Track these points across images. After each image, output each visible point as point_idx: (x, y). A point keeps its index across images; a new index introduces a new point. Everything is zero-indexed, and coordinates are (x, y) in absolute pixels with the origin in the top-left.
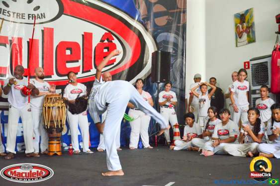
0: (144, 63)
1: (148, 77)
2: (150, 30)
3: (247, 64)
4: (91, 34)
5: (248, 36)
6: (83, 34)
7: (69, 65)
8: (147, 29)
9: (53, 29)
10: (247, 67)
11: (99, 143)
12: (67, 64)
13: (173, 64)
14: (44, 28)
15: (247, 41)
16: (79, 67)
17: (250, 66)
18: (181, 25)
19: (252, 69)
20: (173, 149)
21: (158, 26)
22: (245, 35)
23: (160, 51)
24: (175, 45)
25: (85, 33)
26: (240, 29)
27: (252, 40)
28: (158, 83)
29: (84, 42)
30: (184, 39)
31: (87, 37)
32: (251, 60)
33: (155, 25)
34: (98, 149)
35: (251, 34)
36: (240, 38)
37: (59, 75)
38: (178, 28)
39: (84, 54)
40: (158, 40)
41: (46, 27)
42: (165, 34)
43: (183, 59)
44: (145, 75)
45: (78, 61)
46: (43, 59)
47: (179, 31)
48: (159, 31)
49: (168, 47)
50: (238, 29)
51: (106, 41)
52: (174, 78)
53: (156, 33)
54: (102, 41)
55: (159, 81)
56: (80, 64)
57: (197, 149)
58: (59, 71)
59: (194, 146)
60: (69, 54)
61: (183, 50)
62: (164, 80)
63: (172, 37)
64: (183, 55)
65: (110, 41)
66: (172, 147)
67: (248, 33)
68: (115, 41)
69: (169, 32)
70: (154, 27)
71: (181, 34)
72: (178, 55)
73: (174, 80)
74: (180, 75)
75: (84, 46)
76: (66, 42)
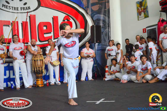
0: (87, 32)
1: (90, 40)
2: (89, 13)
3: (144, 30)
4: (57, 17)
5: (145, 14)
6: (53, 17)
7: (46, 36)
8: (87, 13)
9: (35, 15)
10: (145, 32)
11: (64, 79)
13: (103, 32)
14: (30, 15)
15: (144, 17)
16: (52, 36)
17: (146, 31)
18: (107, 9)
19: (147, 32)
21: (94, 11)
22: (143, 14)
23: (95, 25)
24: (104, 21)
26: (140, 10)
27: (147, 16)
28: (95, 43)
29: (54, 21)
30: (109, 17)
31: (55, 19)
32: (146, 28)
33: (92, 10)
34: (64, 82)
35: (146, 12)
36: (140, 15)
37: (40, 41)
38: (105, 12)
39: (54, 29)
40: (95, 19)
41: (31, 14)
42: (98, 15)
43: (109, 29)
44: (88, 39)
45: (51, 33)
47: (106, 13)
48: (95, 13)
49: (99, 23)
50: (139, 10)
51: (66, 21)
53: (92, 15)
54: (64, 20)
55: (95, 42)
56: (52, 34)
57: (118, 79)
58: (40, 39)
60: (46, 29)
61: (108, 24)
62: (98, 41)
63: (102, 17)
65: (68, 20)
66: (104, 79)
67: (144, 12)
68: (71, 20)
69: (100, 14)
70: (91, 11)
71: (107, 15)
72: (106, 26)
73: (104, 41)
74: (108, 38)
75: (54, 24)
76: (43, 22)
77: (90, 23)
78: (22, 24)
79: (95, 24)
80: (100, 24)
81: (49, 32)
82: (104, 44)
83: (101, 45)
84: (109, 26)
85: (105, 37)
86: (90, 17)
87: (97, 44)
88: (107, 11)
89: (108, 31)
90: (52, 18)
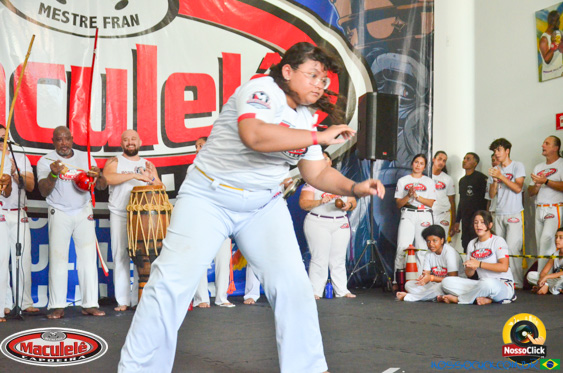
1: (354, 148)
2: (356, 47)
3: (562, 118)
4: (237, 57)
6: (221, 56)
7: (191, 123)
8: (351, 47)
9: (156, 47)
10: (562, 124)
12: (186, 121)
13: (404, 120)
14: (138, 46)
15: (562, 70)
18: (423, 36)
20: (402, 299)
21: (376, 39)
22: (558, 58)
23: (375, 94)
24: (410, 80)
25: (223, 54)
26: (547, 44)
28: (373, 161)
29: (224, 73)
30: (429, 66)
33: (368, 37)
36: (548, 62)
37: (169, 143)
38: (416, 43)
39: (224, 100)
40: (375, 70)
41: (141, 43)
42: (390, 55)
43: (427, 108)
45: (210, 115)
46: (135, 110)
47: (418, 50)
48: (378, 49)
49: (391, 85)
50: (544, 45)
52: (407, 148)
53: (370, 54)
54: (261, 70)
55: (373, 157)
56: (214, 119)
59: (446, 292)
60: (192, 99)
61: (426, 91)
62: (384, 154)
64: (427, 100)
66: (400, 294)
69: (396, 52)
70: (366, 42)
71: (422, 56)
72: (415, 99)
73: (406, 153)
74: (421, 142)
75: (224, 83)
76: (183, 75)
77: (359, 84)
78: (104, 77)
79: (375, 89)
80: (393, 90)
81: (205, 111)
82: (404, 165)
83: (396, 167)
84: (428, 99)
85: (411, 139)
86: (360, 62)
87: (379, 163)
88: (423, 44)
89: (422, 117)
90: (220, 59)
